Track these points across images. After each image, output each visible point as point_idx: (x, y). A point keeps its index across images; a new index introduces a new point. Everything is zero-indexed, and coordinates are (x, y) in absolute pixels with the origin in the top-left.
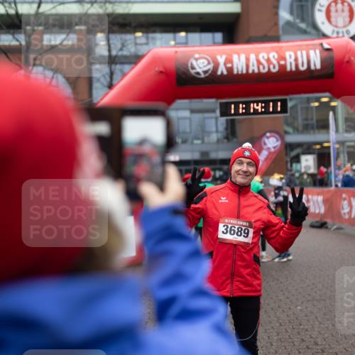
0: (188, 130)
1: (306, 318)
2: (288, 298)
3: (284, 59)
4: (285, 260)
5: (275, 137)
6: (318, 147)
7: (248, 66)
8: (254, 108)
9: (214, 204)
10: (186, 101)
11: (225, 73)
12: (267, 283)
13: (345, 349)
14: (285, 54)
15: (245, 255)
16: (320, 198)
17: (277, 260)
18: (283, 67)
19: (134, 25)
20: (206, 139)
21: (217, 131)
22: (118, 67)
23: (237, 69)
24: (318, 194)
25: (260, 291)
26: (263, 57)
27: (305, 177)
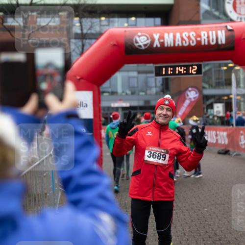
0: (136, 85)
1: (210, 217)
2: (198, 202)
3: (200, 36)
4: (198, 176)
5: (194, 91)
6: (226, 98)
7: (174, 42)
8: (178, 71)
9: (143, 137)
10: (135, 65)
11: (159, 46)
12: (185, 192)
13: (235, 238)
14: (200, 33)
15: (162, 173)
16: (225, 134)
17: (192, 176)
18: (199, 42)
19: (99, 12)
20: (148, 92)
21: (156, 87)
22: (88, 41)
23: (167, 43)
24: (224, 131)
25: (173, 197)
26: (185, 35)
27: (216, 118)
